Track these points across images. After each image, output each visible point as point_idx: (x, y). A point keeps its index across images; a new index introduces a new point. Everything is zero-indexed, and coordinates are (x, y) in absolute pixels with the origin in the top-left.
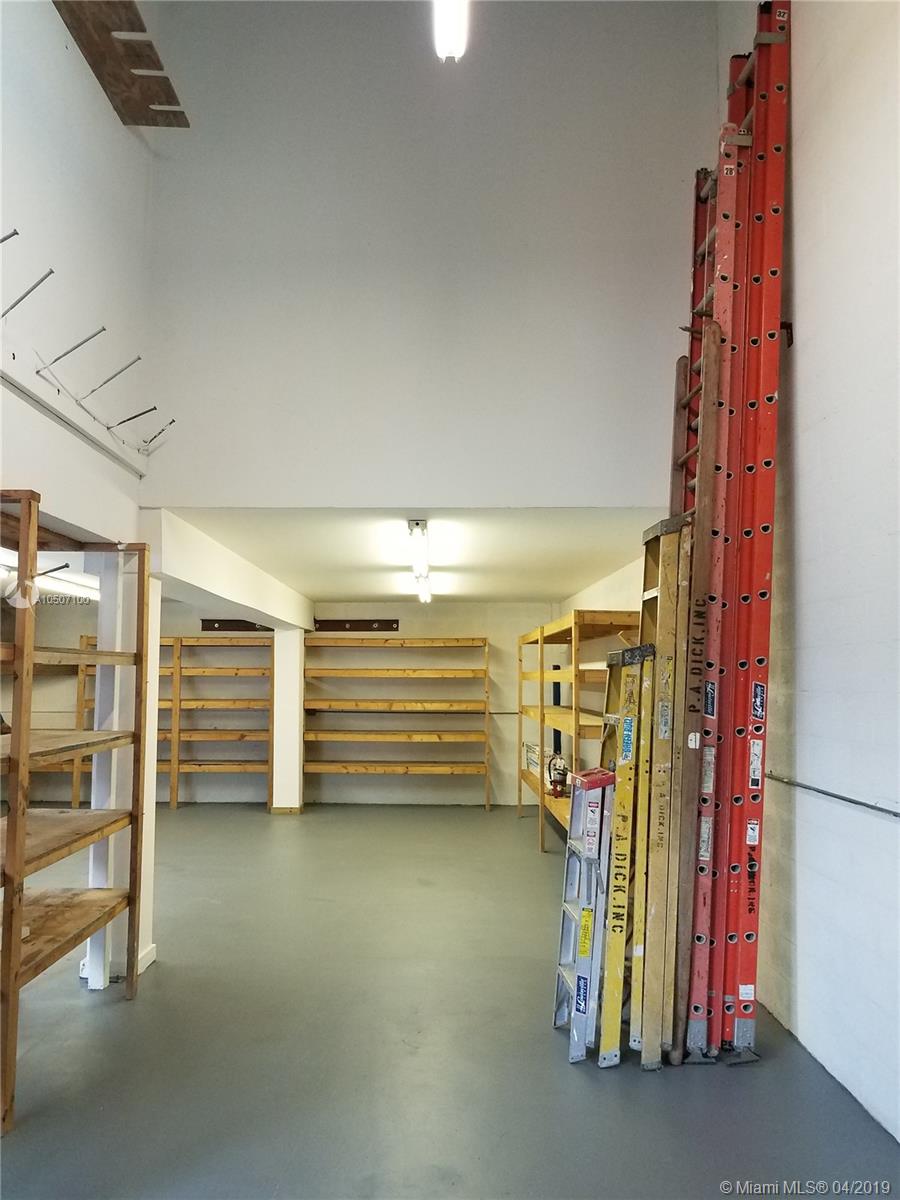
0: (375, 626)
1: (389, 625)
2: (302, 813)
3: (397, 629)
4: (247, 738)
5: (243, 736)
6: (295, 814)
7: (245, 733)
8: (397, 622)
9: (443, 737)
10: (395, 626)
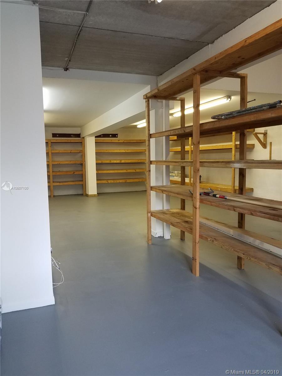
0: (111, 136)
1: (115, 136)
2: (98, 196)
3: (117, 137)
4: (75, 173)
5: (74, 173)
6: (96, 196)
7: (75, 172)
8: (117, 134)
9: (136, 170)
10: (117, 136)
